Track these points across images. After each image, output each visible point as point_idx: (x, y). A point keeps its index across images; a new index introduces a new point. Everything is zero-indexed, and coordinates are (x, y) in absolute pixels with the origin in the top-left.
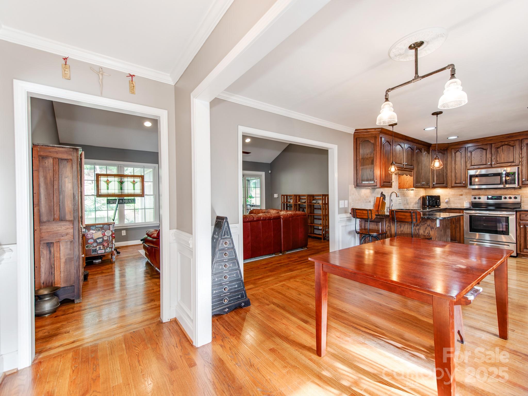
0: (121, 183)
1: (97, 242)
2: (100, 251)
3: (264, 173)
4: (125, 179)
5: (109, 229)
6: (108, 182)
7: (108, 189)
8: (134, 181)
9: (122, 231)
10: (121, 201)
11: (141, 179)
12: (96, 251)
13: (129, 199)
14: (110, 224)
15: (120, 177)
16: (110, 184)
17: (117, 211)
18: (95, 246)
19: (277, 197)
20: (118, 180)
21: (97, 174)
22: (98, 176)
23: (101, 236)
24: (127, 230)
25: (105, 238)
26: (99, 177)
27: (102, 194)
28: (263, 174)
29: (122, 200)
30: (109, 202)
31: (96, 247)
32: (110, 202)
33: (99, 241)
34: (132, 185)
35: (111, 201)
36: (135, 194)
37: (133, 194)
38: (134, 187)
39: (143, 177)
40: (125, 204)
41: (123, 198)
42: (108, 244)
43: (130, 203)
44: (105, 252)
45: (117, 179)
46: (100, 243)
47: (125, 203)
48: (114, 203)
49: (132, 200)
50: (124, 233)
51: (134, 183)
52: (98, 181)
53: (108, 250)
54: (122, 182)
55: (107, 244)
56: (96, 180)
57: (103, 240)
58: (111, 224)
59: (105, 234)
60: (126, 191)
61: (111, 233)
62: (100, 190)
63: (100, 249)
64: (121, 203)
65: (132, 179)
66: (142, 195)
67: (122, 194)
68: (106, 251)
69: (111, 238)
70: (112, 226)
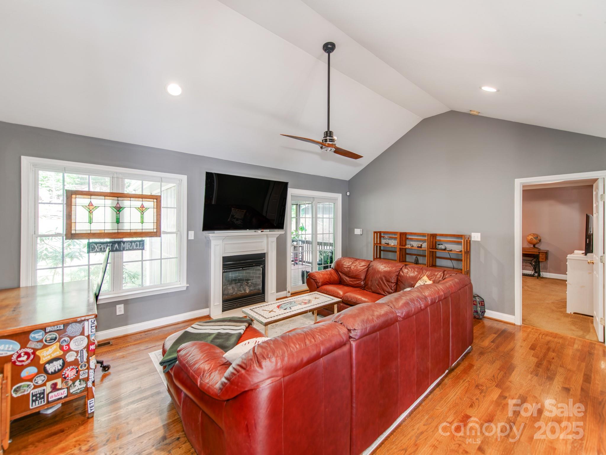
0: (118, 211)
1: (46, 371)
2: (56, 393)
3: (341, 195)
4: (126, 203)
5: (82, 333)
6: (91, 208)
7: (91, 222)
8: (142, 206)
9: (118, 306)
10: (116, 245)
11: (156, 203)
12: (43, 398)
13: (131, 242)
14: (85, 320)
15: (116, 198)
16: (95, 213)
17: (108, 265)
18: (40, 382)
19: (359, 233)
20: (112, 203)
21: (67, 191)
22: (70, 195)
23: (59, 353)
24: (126, 302)
25: (70, 357)
26: (74, 196)
27: (77, 232)
28: (339, 196)
29: (119, 243)
30: (91, 248)
31: (44, 385)
32: (94, 248)
33: (51, 368)
34: (139, 214)
35: (96, 247)
36: (143, 231)
37: (141, 231)
38: (142, 218)
39: (159, 200)
40: (124, 252)
41: (121, 240)
42: (77, 372)
43: (133, 249)
44: (69, 394)
45: (109, 202)
46: (55, 372)
47: (124, 250)
48: (102, 251)
49: (138, 243)
50: (120, 310)
51: (142, 210)
52: (69, 205)
53: (76, 388)
54: (120, 208)
55: (75, 371)
56: (65, 203)
57: (65, 365)
58: (88, 320)
59: (68, 345)
60: (127, 227)
61: (85, 342)
62: (73, 225)
63: (54, 388)
64: (117, 250)
65: (138, 203)
66: (157, 233)
67: (119, 231)
68: (71, 391)
69: (85, 354)
70: (90, 323)
